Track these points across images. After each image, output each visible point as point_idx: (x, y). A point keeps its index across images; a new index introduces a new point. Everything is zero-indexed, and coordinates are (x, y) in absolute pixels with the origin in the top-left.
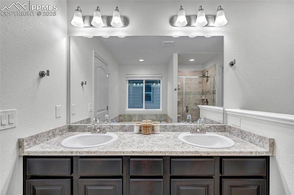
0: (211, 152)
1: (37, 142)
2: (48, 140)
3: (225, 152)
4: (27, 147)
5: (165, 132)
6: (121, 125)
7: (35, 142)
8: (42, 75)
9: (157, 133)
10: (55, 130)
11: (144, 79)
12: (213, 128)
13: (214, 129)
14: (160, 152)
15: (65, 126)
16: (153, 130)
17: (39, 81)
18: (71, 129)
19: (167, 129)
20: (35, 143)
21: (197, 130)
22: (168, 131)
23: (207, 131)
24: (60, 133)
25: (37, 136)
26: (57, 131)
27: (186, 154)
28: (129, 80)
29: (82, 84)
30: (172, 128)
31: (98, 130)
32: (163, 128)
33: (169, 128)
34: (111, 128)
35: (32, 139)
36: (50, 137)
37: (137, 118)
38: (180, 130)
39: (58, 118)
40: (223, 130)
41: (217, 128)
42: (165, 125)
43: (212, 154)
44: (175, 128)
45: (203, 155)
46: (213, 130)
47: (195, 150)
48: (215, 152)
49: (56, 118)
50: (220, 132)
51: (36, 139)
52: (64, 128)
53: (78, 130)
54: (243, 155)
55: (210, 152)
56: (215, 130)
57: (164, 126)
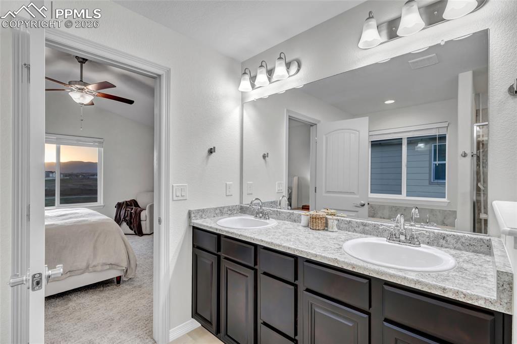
0: (359, 266)
1: (203, 216)
2: (214, 217)
3: (383, 273)
4: (194, 218)
5: (349, 231)
6: (289, 213)
7: (202, 215)
8: (211, 151)
9: (332, 230)
10: (224, 208)
11: (405, 136)
12: (453, 241)
13: (457, 242)
14: (289, 248)
15: (236, 206)
16: (326, 225)
17: (207, 157)
18: (243, 210)
19: (352, 227)
20: (201, 217)
21: (401, 236)
22: (355, 231)
23: (438, 244)
24: (229, 212)
25: (203, 211)
26: (226, 209)
27: (321, 259)
28: (372, 142)
29: (264, 157)
30: (362, 227)
31: (261, 215)
32: (347, 226)
33: (355, 226)
34: (278, 215)
35: (199, 213)
36: (217, 214)
37: (387, 213)
38: (375, 233)
39: (228, 196)
40: (484, 249)
41: (463, 243)
42: (350, 221)
43: (359, 270)
44: (367, 228)
45: (345, 268)
46: (453, 245)
47: (333, 257)
48: (365, 269)
49: (227, 196)
50: (473, 252)
51: (202, 212)
52: (234, 208)
53: (248, 212)
54: (422, 288)
55: (357, 266)
56: (459, 245)
57: (347, 221)
